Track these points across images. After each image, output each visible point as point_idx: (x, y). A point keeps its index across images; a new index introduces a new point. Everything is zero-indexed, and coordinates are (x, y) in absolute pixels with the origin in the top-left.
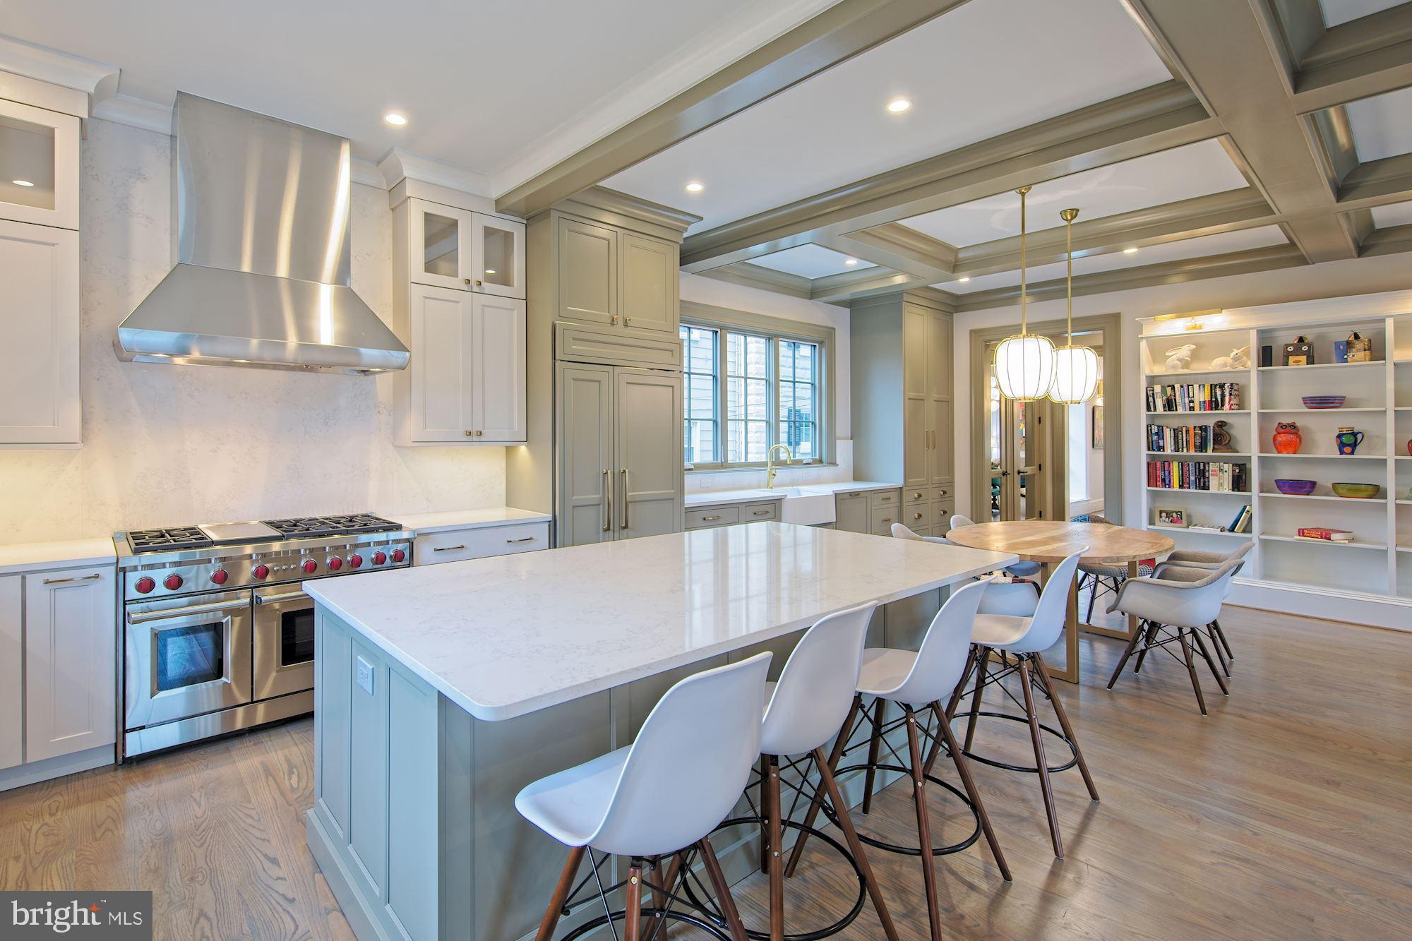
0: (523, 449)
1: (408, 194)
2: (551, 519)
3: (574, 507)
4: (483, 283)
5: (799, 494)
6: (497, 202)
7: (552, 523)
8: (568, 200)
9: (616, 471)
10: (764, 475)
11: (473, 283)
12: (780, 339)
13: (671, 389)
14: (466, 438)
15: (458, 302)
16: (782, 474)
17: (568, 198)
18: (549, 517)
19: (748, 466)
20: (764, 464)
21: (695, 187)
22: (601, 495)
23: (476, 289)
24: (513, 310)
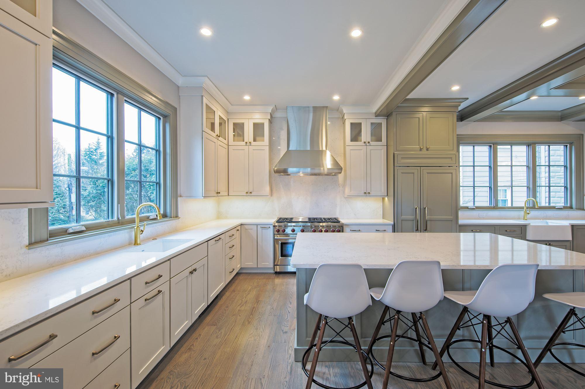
0: (386, 198)
1: (345, 118)
2: (393, 224)
3: (402, 220)
4: (371, 142)
5: (547, 224)
6: (375, 113)
7: (394, 226)
8: (397, 107)
9: (422, 207)
10: (522, 213)
11: (367, 143)
12: (536, 145)
13: (451, 174)
14: (364, 195)
15: (362, 150)
16: (533, 213)
17: (397, 106)
18: (392, 223)
19: (512, 208)
20: (522, 208)
21: (456, 88)
22: (414, 217)
23: (368, 144)
24: (382, 150)
